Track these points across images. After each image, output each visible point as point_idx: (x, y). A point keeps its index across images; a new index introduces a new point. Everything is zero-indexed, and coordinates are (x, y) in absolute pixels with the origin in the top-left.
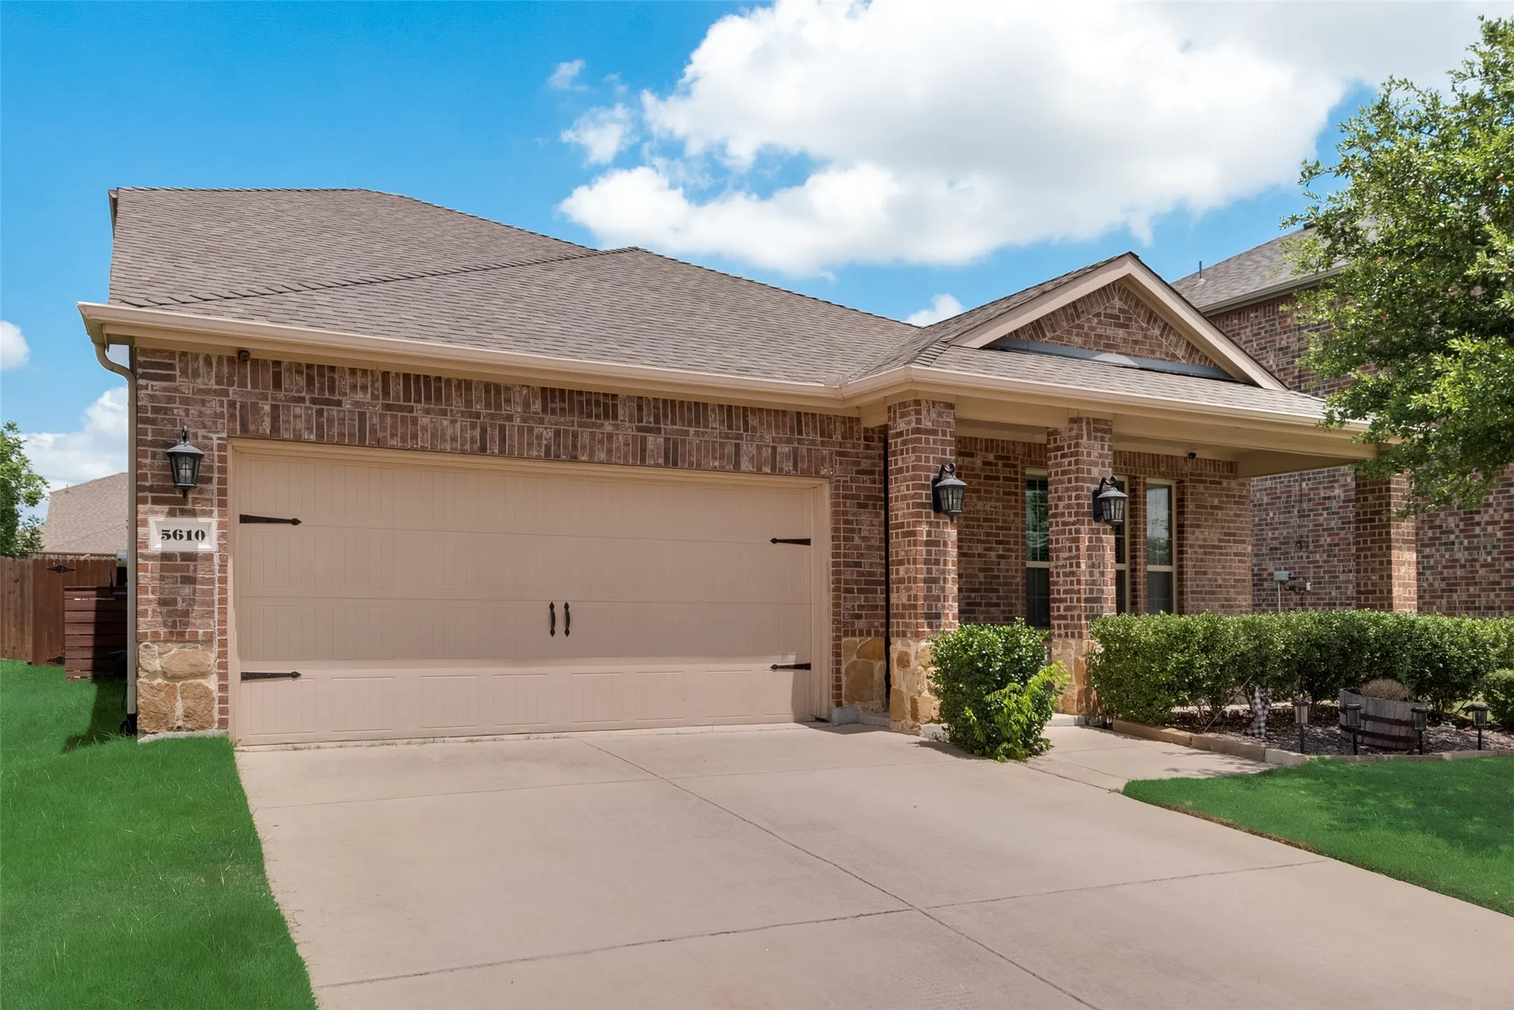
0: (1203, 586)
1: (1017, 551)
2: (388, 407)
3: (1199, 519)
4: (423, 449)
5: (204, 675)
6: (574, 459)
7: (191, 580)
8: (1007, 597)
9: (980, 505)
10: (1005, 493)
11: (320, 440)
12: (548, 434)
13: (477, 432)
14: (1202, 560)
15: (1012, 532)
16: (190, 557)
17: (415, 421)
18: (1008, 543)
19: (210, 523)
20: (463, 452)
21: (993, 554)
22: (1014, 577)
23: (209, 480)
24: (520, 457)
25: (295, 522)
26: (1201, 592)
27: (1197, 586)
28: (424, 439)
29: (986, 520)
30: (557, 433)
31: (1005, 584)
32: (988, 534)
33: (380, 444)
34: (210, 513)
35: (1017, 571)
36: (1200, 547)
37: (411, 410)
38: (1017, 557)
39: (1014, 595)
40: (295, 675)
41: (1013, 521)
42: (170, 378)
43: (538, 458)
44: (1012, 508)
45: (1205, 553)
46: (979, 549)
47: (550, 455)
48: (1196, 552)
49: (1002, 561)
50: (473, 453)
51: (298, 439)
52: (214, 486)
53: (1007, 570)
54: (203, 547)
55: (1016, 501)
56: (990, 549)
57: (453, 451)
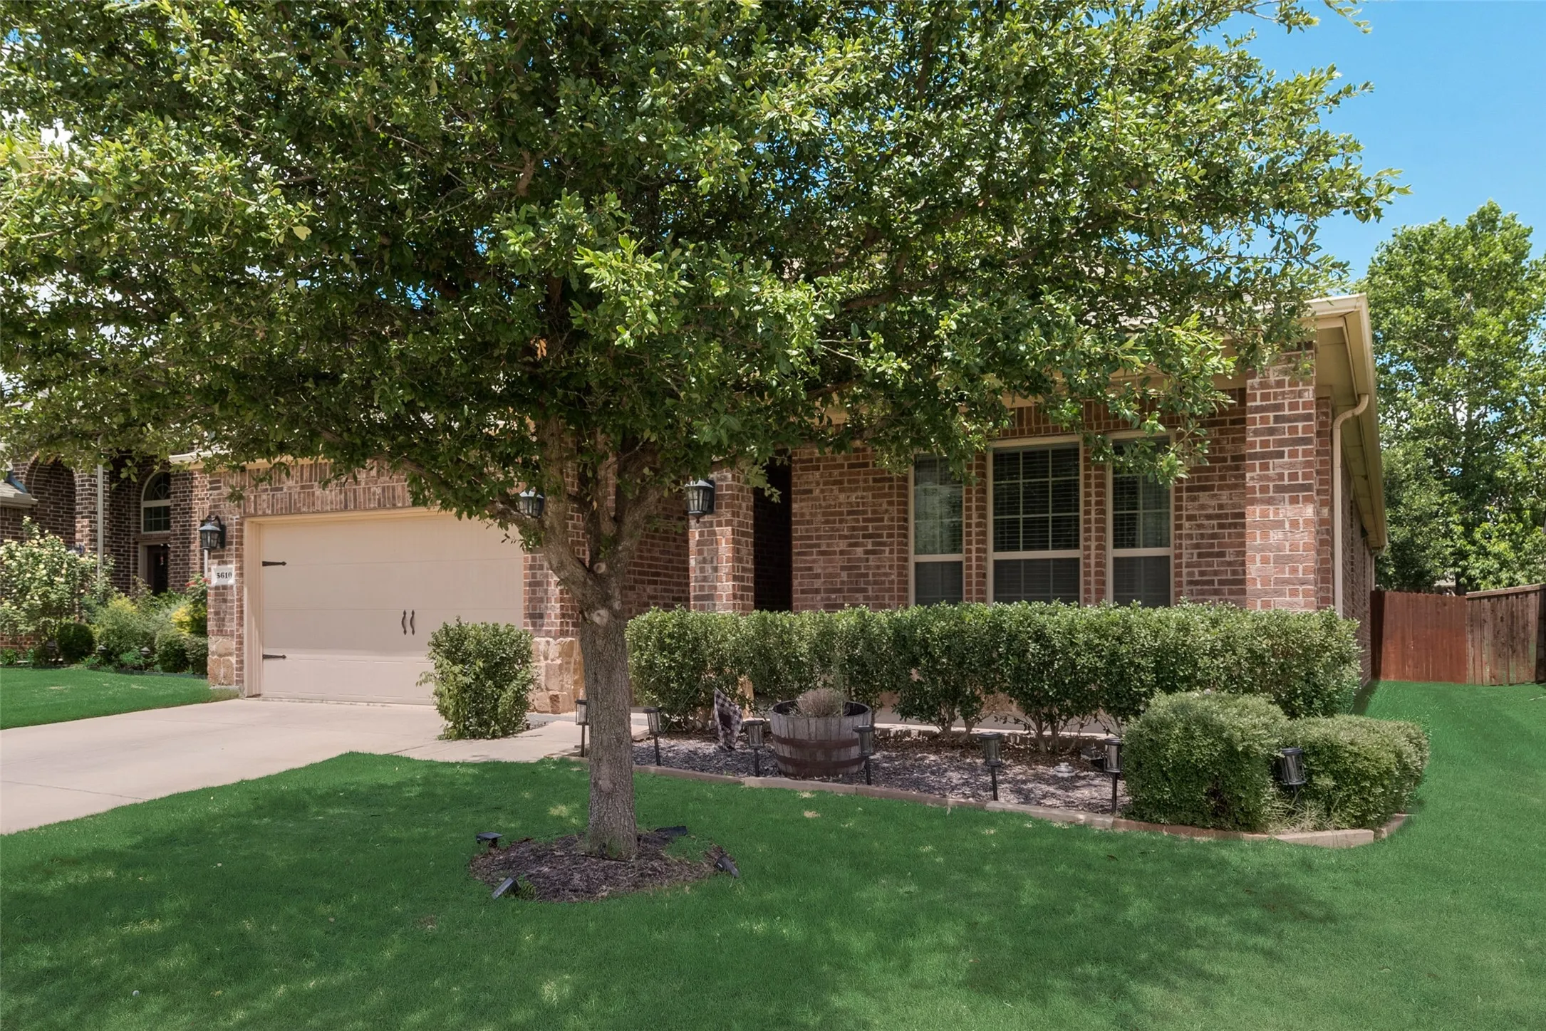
0: (1216, 573)
1: (892, 544)
2: (303, 487)
3: (1207, 479)
4: (318, 512)
5: (230, 654)
6: (394, 506)
7: (225, 601)
8: (877, 598)
9: (842, 497)
10: (875, 480)
11: (273, 514)
12: (379, 491)
13: (343, 496)
14: (1214, 536)
15: (886, 523)
16: (225, 587)
17: (313, 494)
18: (880, 536)
19: (232, 567)
20: (337, 511)
21: (859, 550)
22: (886, 574)
23: (231, 543)
24: (365, 509)
25: (284, 564)
26: (1212, 582)
27: (1202, 573)
28: (318, 506)
29: (849, 513)
30: (383, 489)
31: (875, 583)
32: (854, 529)
33: (299, 512)
34: (231, 562)
35: (891, 567)
36: (1209, 517)
37: (312, 487)
38: (891, 552)
39: (887, 595)
40: (284, 657)
41: (887, 511)
42: (219, 488)
43: (374, 509)
44: (885, 496)
45: (1221, 526)
46: (842, 545)
47: (381, 506)
48: (1200, 526)
49: (871, 557)
50: (341, 510)
51: (265, 515)
52: (234, 547)
53: (878, 567)
54: (231, 581)
55: (891, 487)
56: (856, 545)
57: (332, 511)
